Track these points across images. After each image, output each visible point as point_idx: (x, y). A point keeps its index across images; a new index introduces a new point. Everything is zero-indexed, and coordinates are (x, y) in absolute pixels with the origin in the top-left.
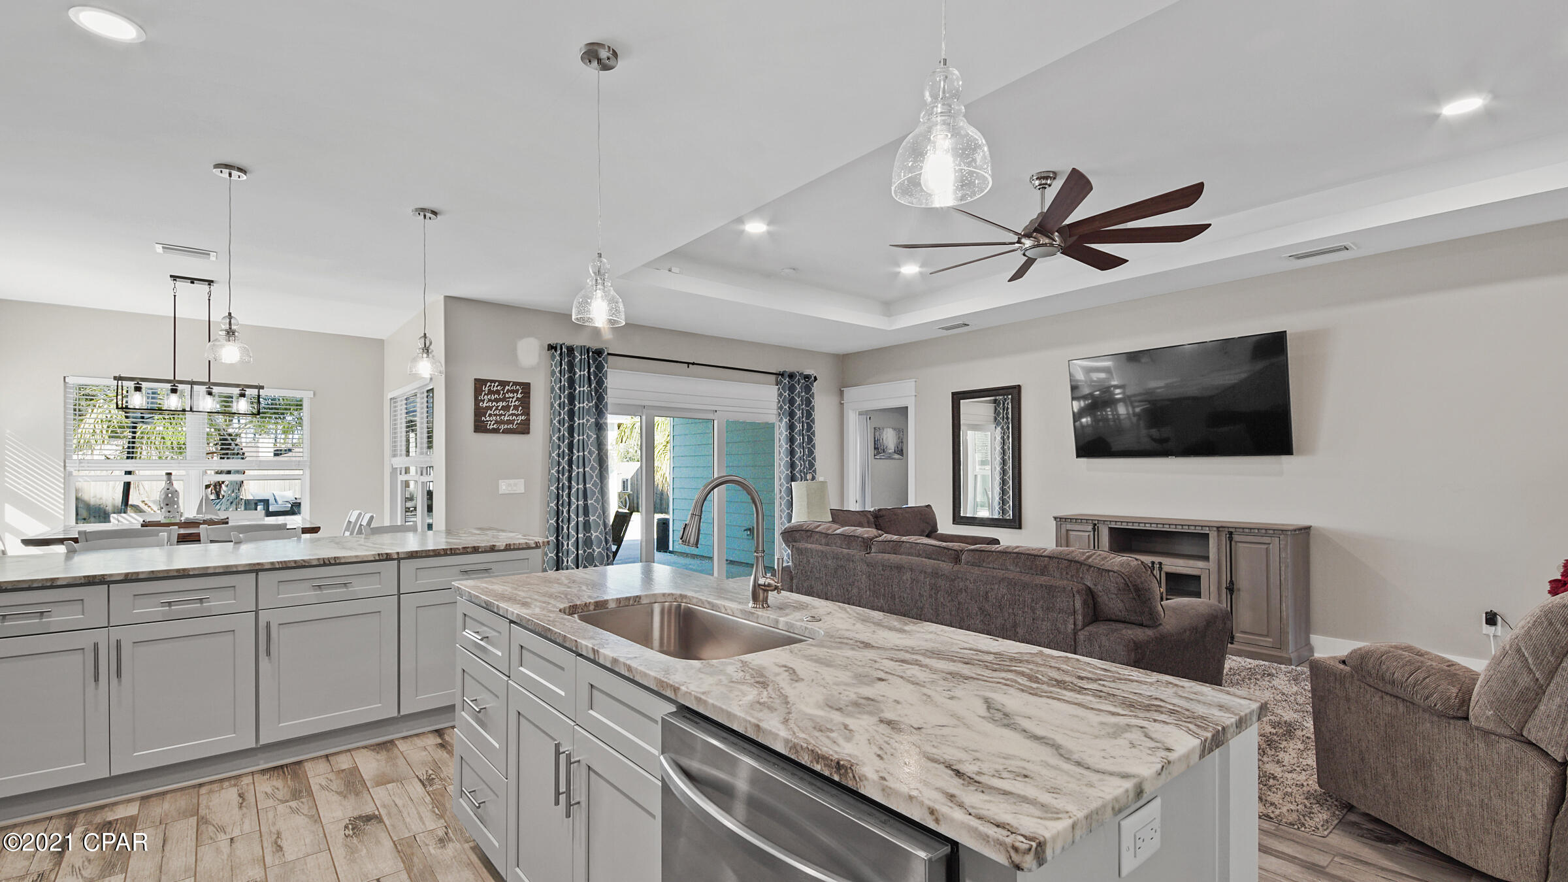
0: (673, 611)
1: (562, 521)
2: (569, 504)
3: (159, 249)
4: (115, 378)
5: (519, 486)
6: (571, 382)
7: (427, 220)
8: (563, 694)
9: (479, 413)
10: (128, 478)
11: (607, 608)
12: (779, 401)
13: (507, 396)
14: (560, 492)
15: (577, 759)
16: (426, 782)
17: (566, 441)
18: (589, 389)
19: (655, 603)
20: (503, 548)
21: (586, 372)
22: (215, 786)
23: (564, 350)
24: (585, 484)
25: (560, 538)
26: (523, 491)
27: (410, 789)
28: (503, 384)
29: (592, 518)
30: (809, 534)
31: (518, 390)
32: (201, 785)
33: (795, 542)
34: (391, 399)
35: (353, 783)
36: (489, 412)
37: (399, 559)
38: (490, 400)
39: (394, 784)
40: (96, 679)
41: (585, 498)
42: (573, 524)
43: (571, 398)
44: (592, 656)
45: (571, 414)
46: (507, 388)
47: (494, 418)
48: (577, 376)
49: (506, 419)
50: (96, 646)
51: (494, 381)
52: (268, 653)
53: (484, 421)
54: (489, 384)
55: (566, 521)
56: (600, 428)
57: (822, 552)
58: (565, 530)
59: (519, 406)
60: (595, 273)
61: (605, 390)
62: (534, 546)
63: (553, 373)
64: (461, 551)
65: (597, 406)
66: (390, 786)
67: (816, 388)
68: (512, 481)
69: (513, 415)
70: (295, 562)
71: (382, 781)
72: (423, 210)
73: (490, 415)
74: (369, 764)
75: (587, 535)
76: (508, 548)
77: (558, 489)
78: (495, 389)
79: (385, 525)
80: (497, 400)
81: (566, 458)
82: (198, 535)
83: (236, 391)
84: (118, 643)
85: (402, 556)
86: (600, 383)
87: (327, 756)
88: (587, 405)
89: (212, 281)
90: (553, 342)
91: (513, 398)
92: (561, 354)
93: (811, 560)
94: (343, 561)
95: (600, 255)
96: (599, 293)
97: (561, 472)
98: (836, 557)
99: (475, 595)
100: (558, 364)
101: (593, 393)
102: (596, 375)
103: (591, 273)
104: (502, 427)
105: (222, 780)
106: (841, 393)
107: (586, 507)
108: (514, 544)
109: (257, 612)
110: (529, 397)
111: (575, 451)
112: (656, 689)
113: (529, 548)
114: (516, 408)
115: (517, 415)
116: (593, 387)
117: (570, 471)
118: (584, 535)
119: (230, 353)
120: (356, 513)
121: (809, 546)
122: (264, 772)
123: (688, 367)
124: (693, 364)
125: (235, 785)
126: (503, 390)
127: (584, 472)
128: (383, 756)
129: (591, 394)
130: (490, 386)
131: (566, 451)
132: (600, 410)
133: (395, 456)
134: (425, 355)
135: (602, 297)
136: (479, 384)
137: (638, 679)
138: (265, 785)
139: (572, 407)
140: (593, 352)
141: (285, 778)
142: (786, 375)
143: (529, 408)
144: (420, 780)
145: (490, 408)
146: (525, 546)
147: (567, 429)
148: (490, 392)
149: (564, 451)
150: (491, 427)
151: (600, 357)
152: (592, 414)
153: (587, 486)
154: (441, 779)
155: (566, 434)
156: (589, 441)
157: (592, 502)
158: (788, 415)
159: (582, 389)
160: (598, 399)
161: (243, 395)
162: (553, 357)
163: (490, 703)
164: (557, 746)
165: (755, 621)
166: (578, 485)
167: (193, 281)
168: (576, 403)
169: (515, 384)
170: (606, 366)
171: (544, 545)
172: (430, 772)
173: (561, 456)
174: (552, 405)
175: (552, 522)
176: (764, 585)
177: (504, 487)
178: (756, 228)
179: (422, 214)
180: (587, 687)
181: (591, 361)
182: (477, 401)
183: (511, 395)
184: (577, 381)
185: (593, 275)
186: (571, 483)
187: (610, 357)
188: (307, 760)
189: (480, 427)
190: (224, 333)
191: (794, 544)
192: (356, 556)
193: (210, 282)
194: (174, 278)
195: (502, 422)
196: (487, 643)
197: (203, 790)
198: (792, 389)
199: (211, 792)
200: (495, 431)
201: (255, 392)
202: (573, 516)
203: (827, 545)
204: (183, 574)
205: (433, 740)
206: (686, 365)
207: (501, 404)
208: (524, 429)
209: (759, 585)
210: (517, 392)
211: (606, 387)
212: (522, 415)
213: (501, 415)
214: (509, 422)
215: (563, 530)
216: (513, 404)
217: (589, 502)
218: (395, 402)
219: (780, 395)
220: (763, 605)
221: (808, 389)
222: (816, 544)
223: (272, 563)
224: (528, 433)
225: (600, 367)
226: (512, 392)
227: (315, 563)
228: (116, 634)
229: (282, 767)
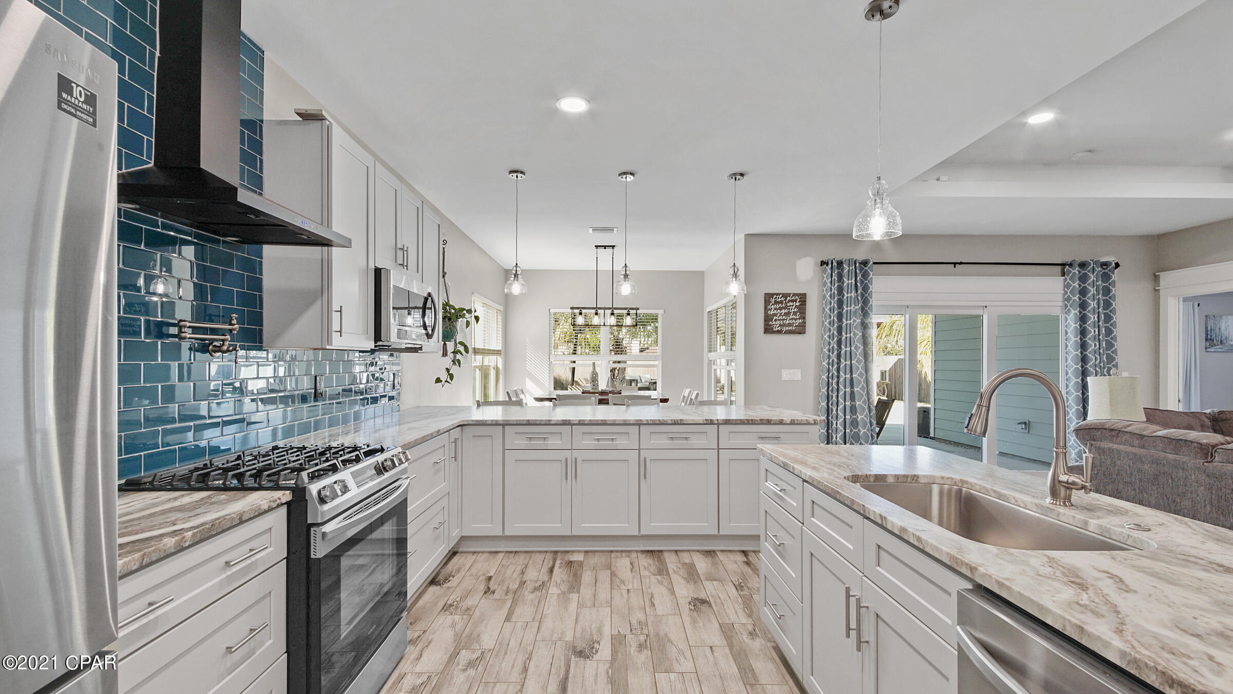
0: (953, 493)
1: (832, 404)
2: (838, 390)
3: (591, 231)
4: (571, 308)
5: (797, 375)
6: (840, 290)
7: (737, 181)
8: (851, 547)
9: (768, 319)
10: (573, 365)
11: (886, 482)
12: (1066, 293)
13: (788, 304)
14: (830, 380)
15: (866, 605)
16: (739, 587)
17: (836, 339)
18: (856, 294)
19: (934, 483)
20: (789, 422)
21: (853, 281)
22: (619, 554)
23: (835, 264)
24: (851, 374)
25: (830, 418)
26: (800, 379)
27: (728, 588)
28: (785, 296)
29: (858, 403)
30: (1114, 433)
31: (797, 299)
32: (612, 551)
33: (1094, 440)
34: (708, 312)
35: (692, 575)
36: (775, 318)
37: (718, 424)
38: (775, 309)
39: (718, 582)
40: (567, 479)
41: (852, 386)
42: (841, 407)
43: (840, 303)
44: (879, 521)
45: (840, 317)
46: (788, 298)
47: (779, 322)
48: (845, 284)
49: (787, 322)
50: (566, 459)
51: (779, 294)
52: (645, 478)
53: (771, 325)
54: (775, 296)
55: (835, 404)
56: (865, 326)
57: (1135, 455)
58: (834, 412)
59: (797, 312)
60: (874, 195)
61: (871, 295)
62: (813, 422)
63: (825, 284)
64: (759, 422)
65: (863, 309)
66: (714, 582)
67: (1116, 276)
68: (791, 371)
69: (792, 319)
70: (659, 421)
71: (711, 579)
72: (734, 174)
73: (776, 320)
74: (702, 565)
75: (854, 417)
76: (793, 423)
77: (828, 378)
78: (780, 300)
79: (705, 400)
80: (780, 309)
81: (836, 353)
82: (608, 400)
83: (625, 312)
84: (576, 459)
85: (720, 422)
86: (866, 288)
87: (676, 551)
88: (854, 308)
89: (614, 246)
90: (825, 259)
91: (793, 306)
92: (832, 268)
93: (1118, 462)
94: (685, 422)
95: (879, 178)
96: (878, 211)
97: (831, 364)
98: (1156, 462)
99: (775, 457)
100: (830, 276)
101: (859, 298)
102: (862, 282)
103: (870, 194)
104: (785, 329)
105: (622, 551)
106: (1156, 278)
107: (852, 393)
108: (797, 420)
109: (639, 450)
110: (805, 305)
111: (843, 347)
112: (948, 563)
113: (808, 423)
114: (795, 313)
115: (795, 320)
116: (859, 292)
117: (839, 363)
118: (851, 417)
119: (626, 289)
120: (688, 391)
121: (1115, 446)
122: (643, 552)
123: (955, 267)
124: (961, 263)
125: (628, 556)
126: (785, 300)
127: (851, 364)
128: (709, 560)
129: (858, 299)
130: (776, 298)
131: (836, 347)
132: (865, 312)
133: (710, 351)
134: (734, 279)
135: (880, 214)
136: (768, 297)
137: (928, 550)
138: (644, 561)
139: (841, 310)
140: (860, 263)
141: (654, 560)
142: (1076, 264)
143: (805, 313)
144: (734, 585)
145: (775, 315)
146: (805, 422)
147: (836, 329)
148: (776, 303)
149: (833, 347)
150: (776, 329)
151: (865, 266)
152: (858, 315)
153: (854, 376)
154: (748, 588)
155: (836, 333)
156: (855, 338)
157: (858, 389)
158: (1078, 305)
159: (849, 295)
160: (864, 302)
161: (628, 314)
162: (824, 271)
163: (788, 541)
164: (848, 590)
165: (1055, 517)
166: (845, 374)
167: (605, 247)
168: (844, 307)
169: (795, 295)
170: (871, 273)
171: (821, 423)
172: (741, 581)
173: (831, 351)
174: (824, 310)
175: (824, 404)
176: (1067, 483)
177: (786, 375)
178: (1041, 118)
179: (734, 177)
180: (875, 548)
181: (858, 270)
182: (766, 312)
183: (792, 304)
184: (846, 289)
185: (872, 196)
186: (839, 373)
187: (875, 265)
188: (665, 551)
189: (768, 330)
190: (622, 277)
191: (1093, 443)
192: (693, 420)
193: (613, 247)
194: (597, 247)
195: (784, 325)
196: (785, 494)
197: (613, 555)
198: (1083, 278)
199: (617, 557)
200: (779, 332)
201: (635, 311)
202: (841, 400)
203: (1143, 447)
204: (604, 423)
205: (740, 558)
206: (953, 265)
207: (783, 311)
208: (801, 330)
209: (1060, 482)
210: (796, 301)
211: (871, 292)
212: (799, 319)
213: (783, 320)
214: (789, 325)
215: (832, 411)
216: (793, 310)
217: (855, 389)
218: (711, 314)
219: (1067, 286)
220: (1064, 503)
221: (1106, 277)
222: (1125, 445)
223: (647, 420)
224: (804, 333)
225: (865, 275)
226: (792, 301)
227: (669, 422)
228: (576, 454)
229: (652, 551)
